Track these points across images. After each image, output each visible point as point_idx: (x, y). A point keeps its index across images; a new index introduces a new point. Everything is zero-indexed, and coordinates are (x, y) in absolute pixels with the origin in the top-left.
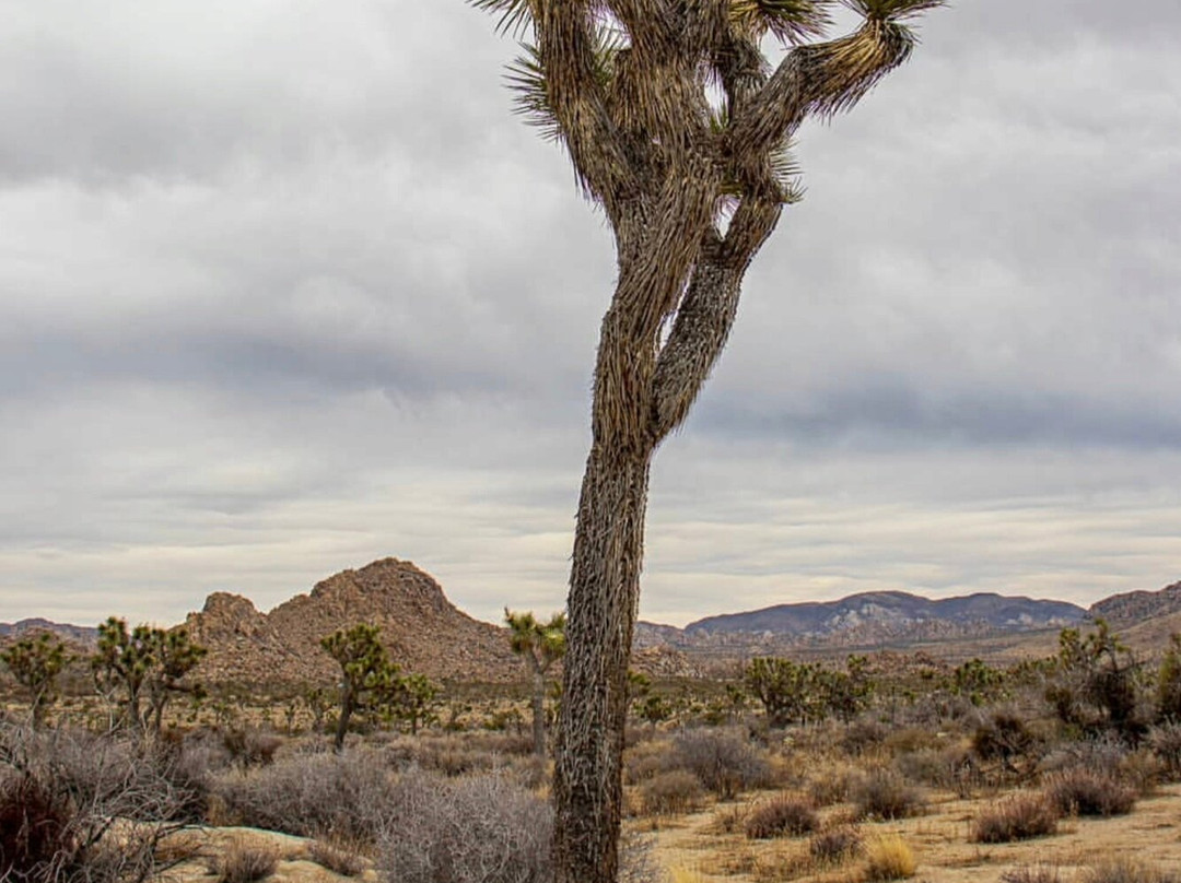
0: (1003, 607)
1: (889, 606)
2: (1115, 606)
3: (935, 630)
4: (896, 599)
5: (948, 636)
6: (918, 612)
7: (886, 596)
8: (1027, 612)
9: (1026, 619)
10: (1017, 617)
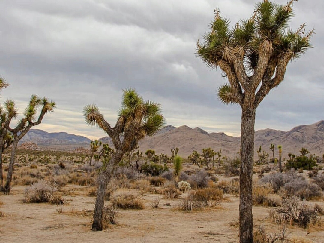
0: (68, 136)
1: (37, 133)
2: (106, 140)
3: (54, 141)
4: (39, 131)
5: (57, 143)
6: (45, 136)
7: (37, 131)
8: (74, 138)
9: (74, 140)
10: (71, 140)
